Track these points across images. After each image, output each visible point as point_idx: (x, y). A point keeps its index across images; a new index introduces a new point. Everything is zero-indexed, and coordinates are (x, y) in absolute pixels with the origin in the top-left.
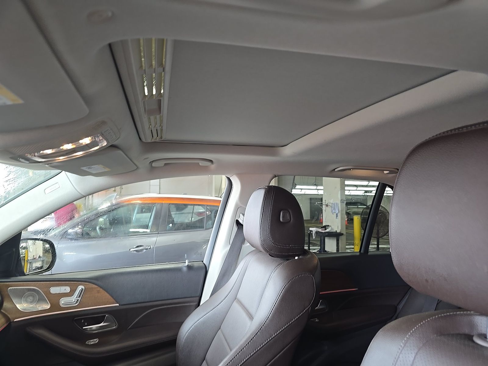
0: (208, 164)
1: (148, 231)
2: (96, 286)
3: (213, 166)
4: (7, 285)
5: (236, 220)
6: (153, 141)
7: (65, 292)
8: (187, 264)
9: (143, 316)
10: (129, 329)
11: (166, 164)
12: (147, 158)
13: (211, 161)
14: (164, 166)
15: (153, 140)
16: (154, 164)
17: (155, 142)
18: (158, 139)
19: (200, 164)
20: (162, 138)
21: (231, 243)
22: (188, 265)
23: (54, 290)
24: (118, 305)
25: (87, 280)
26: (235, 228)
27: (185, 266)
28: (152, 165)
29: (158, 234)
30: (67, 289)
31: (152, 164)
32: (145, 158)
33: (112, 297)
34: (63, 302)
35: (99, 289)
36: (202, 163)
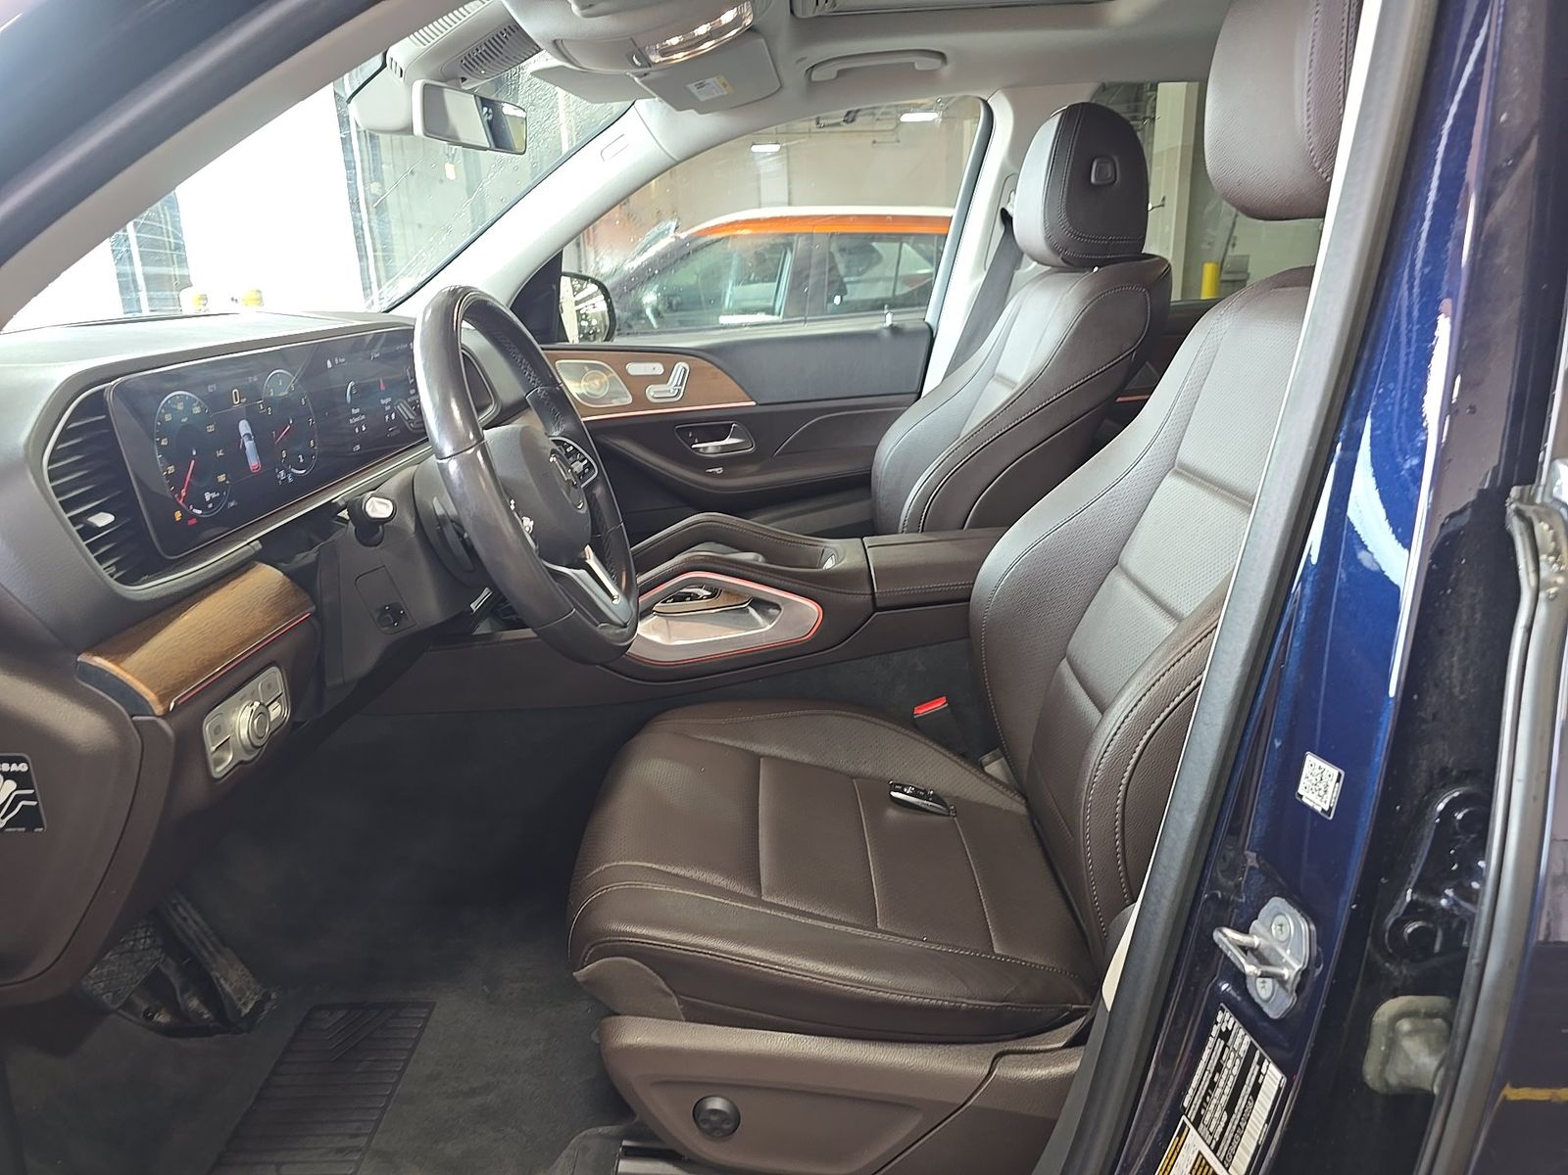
0: (934, 63)
1: (775, 318)
2: (710, 365)
3: (946, 71)
4: (554, 354)
5: (1000, 208)
6: (816, 14)
7: (654, 373)
8: (889, 323)
9: (803, 430)
10: (778, 454)
11: (841, 73)
12: (803, 59)
13: (941, 56)
14: (837, 77)
15: (817, 11)
16: (816, 76)
17: (820, 16)
18: (826, 10)
19: (917, 66)
20: (835, 5)
21: (988, 267)
22: (891, 325)
23: (635, 369)
24: (753, 403)
25: (692, 352)
26: (999, 230)
27: (886, 328)
28: (810, 78)
29: (805, 321)
30: (658, 369)
31: (811, 74)
32: (799, 58)
33: (742, 388)
34: (652, 392)
35: (716, 369)
36: (922, 64)
